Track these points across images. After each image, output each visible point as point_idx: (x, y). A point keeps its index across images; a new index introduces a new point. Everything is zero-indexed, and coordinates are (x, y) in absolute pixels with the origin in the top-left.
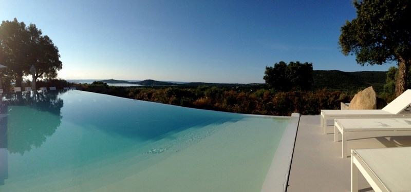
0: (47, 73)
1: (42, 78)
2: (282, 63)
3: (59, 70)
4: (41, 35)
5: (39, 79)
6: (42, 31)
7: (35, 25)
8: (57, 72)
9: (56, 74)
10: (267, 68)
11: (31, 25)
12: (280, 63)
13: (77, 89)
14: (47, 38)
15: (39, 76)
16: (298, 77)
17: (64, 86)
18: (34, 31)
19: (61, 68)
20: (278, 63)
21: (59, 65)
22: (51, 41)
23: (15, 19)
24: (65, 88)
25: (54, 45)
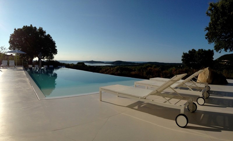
0: (47, 57)
1: (44, 59)
2: (193, 50)
3: (55, 55)
4: (46, 34)
5: (42, 60)
6: (46, 32)
7: (42, 28)
8: (54, 55)
9: (53, 57)
10: (184, 54)
11: (40, 28)
12: (192, 50)
13: (66, 67)
14: (49, 35)
15: (42, 58)
16: (201, 60)
17: (58, 65)
18: (41, 32)
19: (57, 53)
20: (191, 50)
21: (55, 52)
22: (51, 37)
23: (31, 25)
24: (58, 67)
25: (53, 40)
